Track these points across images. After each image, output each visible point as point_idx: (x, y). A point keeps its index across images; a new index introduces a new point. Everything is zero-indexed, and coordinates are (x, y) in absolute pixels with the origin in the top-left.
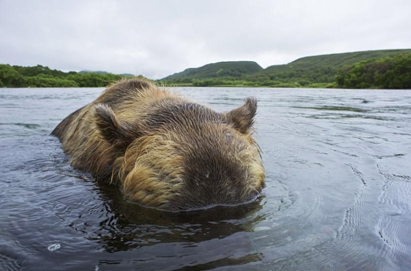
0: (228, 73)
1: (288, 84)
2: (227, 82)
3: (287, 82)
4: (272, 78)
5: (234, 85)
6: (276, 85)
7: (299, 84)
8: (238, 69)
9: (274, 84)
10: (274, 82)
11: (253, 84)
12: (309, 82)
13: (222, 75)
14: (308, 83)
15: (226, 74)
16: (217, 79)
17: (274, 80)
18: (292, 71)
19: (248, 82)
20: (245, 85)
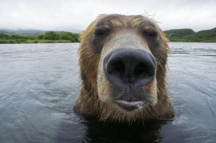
2: (174, 40)
4: (200, 38)
5: (178, 41)
6: (202, 41)
8: (181, 33)
11: (188, 41)
18: (214, 33)
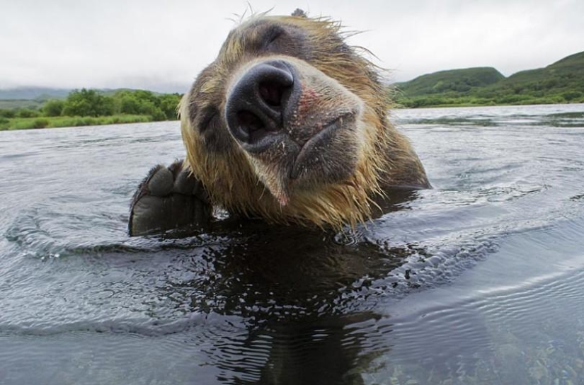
0: (450, 87)
1: (543, 99)
3: (543, 95)
4: (518, 91)
5: (459, 104)
6: (523, 101)
7: (563, 98)
8: (466, 80)
9: (521, 100)
10: (522, 96)
11: (486, 102)
12: (580, 93)
13: (440, 90)
14: (579, 96)
15: (446, 88)
16: (434, 97)
17: (521, 94)
18: (551, 78)
19: (479, 99)
20: (474, 103)
